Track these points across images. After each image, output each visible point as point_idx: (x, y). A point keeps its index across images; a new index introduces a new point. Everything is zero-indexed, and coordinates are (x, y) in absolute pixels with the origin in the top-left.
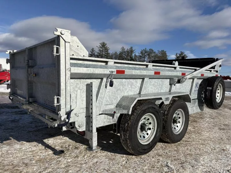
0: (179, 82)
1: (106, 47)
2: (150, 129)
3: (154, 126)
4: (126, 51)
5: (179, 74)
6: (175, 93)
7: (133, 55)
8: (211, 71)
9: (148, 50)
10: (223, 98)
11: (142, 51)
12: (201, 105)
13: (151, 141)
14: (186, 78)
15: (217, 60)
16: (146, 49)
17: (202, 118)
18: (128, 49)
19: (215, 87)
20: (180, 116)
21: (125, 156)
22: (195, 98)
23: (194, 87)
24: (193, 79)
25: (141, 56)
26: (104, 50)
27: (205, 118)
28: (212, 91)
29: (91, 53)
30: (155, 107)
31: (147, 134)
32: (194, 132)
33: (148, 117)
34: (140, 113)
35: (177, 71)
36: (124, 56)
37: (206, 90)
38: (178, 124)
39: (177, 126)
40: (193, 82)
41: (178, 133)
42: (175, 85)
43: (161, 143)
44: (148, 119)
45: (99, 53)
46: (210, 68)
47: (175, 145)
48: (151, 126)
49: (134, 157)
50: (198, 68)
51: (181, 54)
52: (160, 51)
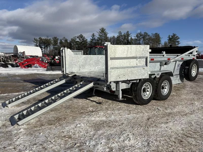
0: (166, 64)
1: (105, 32)
2: (148, 91)
3: (151, 90)
4: (123, 35)
5: (166, 59)
6: (163, 71)
7: (130, 38)
8: (189, 55)
9: (143, 33)
10: (198, 73)
11: (138, 34)
12: (181, 78)
13: (149, 98)
14: (170, 62)
15: (194, 47)
16: (141, 32)
17: (184, 88)
18: (124, 33)
19: (191, 66)
20: (166, 84)
22: (178, 74)
23: (177, 67)
24: (176, 62)
25: (136, 39)
26: (104, 35)
27: (186, 88)
28: (188, 69)
29: (92, 38)
30: (151, 79)
31: (147, 94)
32: (176, 95)
33: (147, 85)
35: (164, 58)
36: (121, 39)
37: (185, 69)
38: (165, 90)
39: (165, 91)
40: (176, 64)
41: (165, 95)
42: (163, 66)
43: (155, 101)
44: (147, 86)
45: (99, 37)
46: (188, 54)
47: (163, 101)
48: (149, 90)
49: (139, 106)
50: (180, 54)
51: (173, 36)
52: (153, 34)
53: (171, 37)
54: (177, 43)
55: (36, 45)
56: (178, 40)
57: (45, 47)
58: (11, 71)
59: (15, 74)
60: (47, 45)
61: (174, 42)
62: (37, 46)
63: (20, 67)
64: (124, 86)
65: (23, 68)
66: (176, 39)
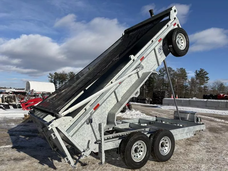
2: (142, 151)
3: (145, 150)
13: (143, 160)
20: (167, 141)
21: (124, 169)
25: (160, 75)
27: (200, 141)
31: (140, 155)
33: (140, 143)
34: (132, 141)
39: (165, 149)
41: (165, 155)
44: (140, 145)
47: (163, 163)
48: (142, 149)
51: (200, 71)
52: (179, 69)
53: (198, 72)
54: (205, 79)
55: (51, 80)
56: (206, 76)
57: (59, 83)
58: (10, 114)
59: (13, 117)
60: (62, 81)
61: (202, 78)
62: (51, 82)
63: (22, 109)
64: (110, 146)
65: (24, 110)
66: (205, 75)
